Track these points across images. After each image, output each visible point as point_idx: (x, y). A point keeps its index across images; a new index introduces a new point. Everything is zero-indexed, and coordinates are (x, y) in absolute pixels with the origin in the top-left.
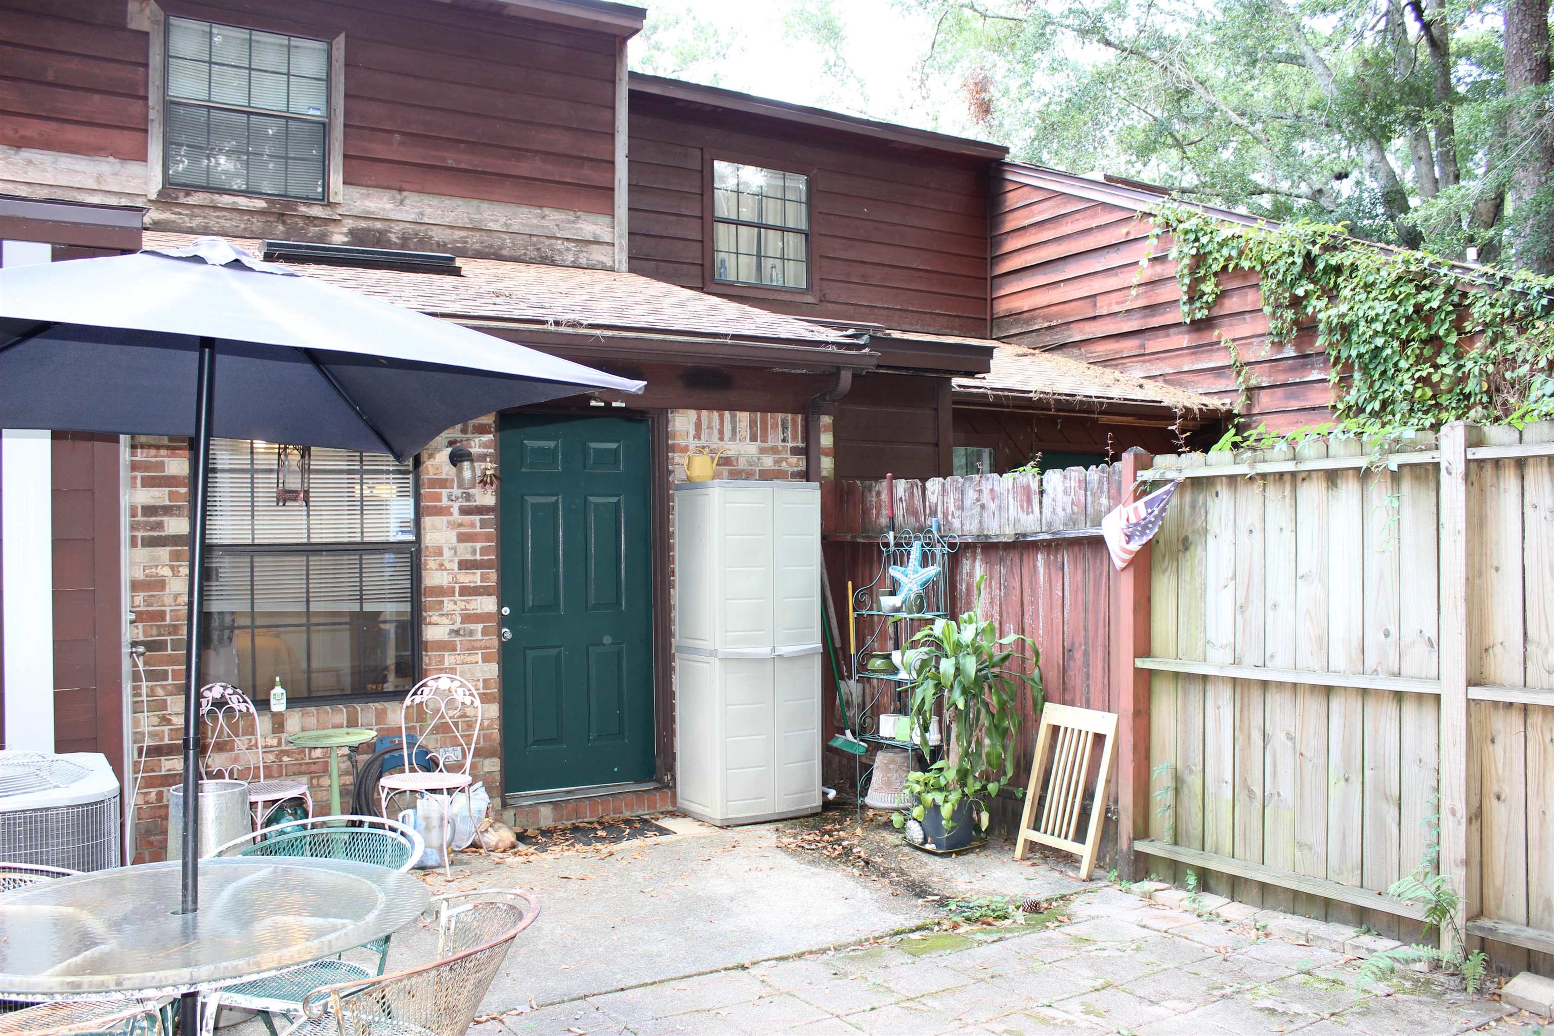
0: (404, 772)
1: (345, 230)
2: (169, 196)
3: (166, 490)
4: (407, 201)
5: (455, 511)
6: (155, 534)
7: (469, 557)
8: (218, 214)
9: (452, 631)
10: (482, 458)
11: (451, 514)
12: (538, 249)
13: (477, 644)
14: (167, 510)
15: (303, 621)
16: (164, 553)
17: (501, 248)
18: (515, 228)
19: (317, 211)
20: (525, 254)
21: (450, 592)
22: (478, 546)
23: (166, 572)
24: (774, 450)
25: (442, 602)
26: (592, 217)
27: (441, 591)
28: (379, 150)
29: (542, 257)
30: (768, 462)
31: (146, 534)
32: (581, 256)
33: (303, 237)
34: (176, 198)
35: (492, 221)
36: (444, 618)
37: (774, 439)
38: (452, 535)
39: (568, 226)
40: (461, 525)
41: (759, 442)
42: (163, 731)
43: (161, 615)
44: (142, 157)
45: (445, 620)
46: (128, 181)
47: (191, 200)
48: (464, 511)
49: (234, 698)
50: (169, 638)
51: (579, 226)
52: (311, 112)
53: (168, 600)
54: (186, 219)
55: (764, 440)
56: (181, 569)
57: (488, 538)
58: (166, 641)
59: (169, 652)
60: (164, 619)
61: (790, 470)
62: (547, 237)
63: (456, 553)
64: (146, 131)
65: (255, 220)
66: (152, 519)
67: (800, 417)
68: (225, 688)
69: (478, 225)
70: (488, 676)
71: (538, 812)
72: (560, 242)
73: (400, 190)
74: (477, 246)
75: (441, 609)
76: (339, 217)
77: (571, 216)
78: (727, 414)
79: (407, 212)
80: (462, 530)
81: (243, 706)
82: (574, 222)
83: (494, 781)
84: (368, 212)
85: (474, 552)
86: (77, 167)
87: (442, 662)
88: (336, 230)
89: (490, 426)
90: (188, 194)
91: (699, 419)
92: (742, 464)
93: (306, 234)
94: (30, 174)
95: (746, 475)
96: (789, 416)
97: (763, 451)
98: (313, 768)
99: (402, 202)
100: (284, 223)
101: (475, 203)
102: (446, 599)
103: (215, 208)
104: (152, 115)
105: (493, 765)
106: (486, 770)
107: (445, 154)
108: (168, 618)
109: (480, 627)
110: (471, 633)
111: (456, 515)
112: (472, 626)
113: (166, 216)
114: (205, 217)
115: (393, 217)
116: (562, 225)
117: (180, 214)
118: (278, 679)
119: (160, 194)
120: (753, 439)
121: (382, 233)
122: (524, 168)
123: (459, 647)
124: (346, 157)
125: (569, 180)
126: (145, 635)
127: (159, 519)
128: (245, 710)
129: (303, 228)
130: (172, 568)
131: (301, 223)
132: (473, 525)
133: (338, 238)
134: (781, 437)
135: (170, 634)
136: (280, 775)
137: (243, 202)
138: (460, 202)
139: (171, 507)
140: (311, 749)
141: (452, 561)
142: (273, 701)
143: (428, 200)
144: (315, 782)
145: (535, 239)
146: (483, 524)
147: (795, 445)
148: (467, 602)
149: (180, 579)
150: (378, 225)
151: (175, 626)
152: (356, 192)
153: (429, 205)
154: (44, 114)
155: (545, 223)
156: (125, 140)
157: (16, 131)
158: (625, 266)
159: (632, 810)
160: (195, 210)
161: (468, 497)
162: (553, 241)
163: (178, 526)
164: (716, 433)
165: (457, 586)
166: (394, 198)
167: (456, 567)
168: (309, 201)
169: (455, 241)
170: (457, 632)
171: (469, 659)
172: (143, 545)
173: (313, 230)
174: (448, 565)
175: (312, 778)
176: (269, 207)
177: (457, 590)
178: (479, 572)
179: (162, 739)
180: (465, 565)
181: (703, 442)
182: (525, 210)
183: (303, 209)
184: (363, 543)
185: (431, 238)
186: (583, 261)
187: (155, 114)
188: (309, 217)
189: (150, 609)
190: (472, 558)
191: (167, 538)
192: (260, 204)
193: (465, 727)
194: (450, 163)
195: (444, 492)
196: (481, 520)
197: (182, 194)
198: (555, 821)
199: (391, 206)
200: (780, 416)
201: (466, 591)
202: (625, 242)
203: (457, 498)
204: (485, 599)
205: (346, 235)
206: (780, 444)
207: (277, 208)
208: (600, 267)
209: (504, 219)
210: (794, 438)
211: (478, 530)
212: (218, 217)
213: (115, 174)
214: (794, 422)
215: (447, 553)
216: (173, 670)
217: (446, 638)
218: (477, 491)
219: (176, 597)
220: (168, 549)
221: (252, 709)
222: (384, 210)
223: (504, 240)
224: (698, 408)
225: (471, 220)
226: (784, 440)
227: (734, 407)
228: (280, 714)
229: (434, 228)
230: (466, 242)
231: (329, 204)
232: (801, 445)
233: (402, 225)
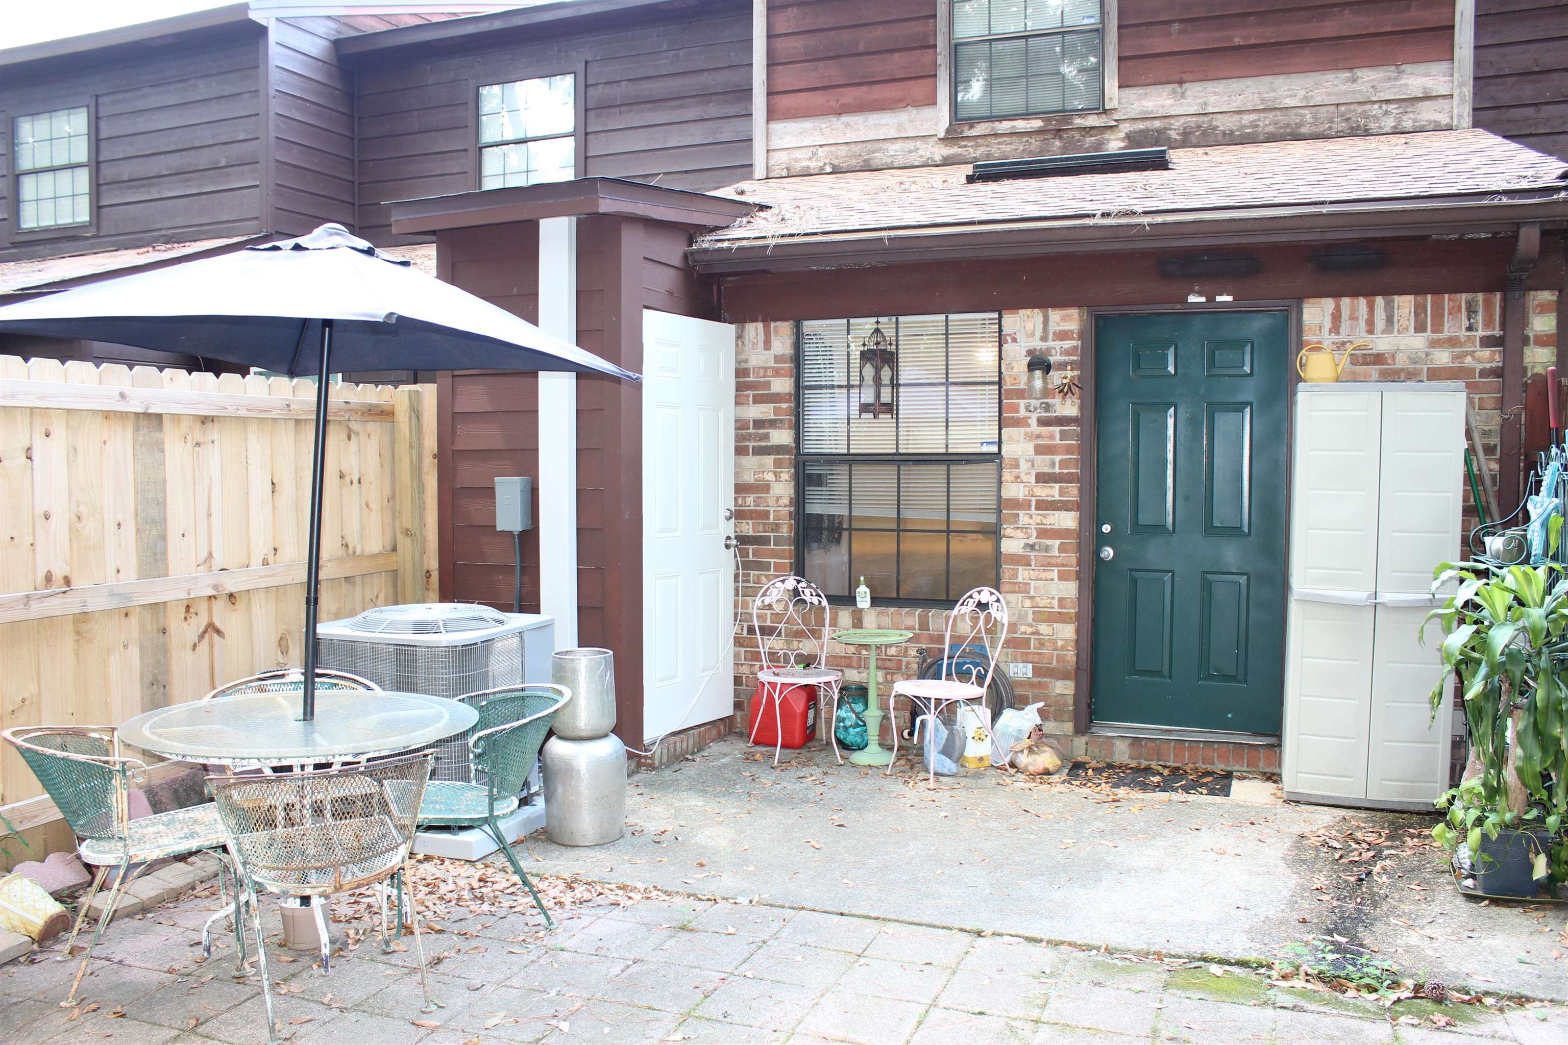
0: (941, 679)
1: (1122, 135)
2: (955, 131)
3: (772, 405)
4: (1189, 93)
5: (1033, 422)
6: (763, 444)
7: (1047, 470)
8: (999, 140)
9: (1027, 545)
10: (1062, 366)
11: (1029, 426)
12: (1347, 120)
13: (1053, 561)
14: (772, 423)
15: (894, 526)
16: (769, 460)
17: (1299, 126)
18: (1317, 100)
19: (1092, 121)
20: (1330, 128)
21: (1025, 505)
22: (1058, 458)
23: (770, 477)
24: (1453, 342)
25: (1018, 515)
26: (1422, 68)
27: (1016, 504)
28: (1158, 45)
29: (1352, 128)
30: (1443, 358)
31: (755, 444)
32: (1405, 118)
33: (1080, 149)
34: (961, 133)
35: (1287, 97)
36: (1019, 531)
37: (1456, 326)
38: (1030, 448)
39: (1388, 85)
40: (1039, 436)
41: (1429, 333)
42: (766, 614)
43: (766, 514)
44: (933, 102)
45: (1019, 533)
46: (922, 125)
47: (974, 132)
48: (1043, 422)
49: (807, 591)
50: (772, 535)
51: (1402, 82)
52: (1086, 21)
53: (772, 502)
54: (971, 150)
55: (1437, 328)
56: (782, 475)
57: (1069, 450)
58: (770, 537)
59: (772, 547)
60: (768, 518)
61: (1479, 367)
62: (1359, 103)
63: (1033, 466)
64: (935, 76)
65: (1033, 141)
66: (761, 431)
67: (1498, 296)
68: (799, 582)
69: (1270, 104)
70: (1064, 594)
71: (1113, 745)
72: (1376, 106)
73: (1181, 82)
74: (1271, 129)
75: (1016, 522)
76: (1114, 123)
77: (1390, 71)
78: (1380, 301)
79: (1189, 105)
80: (1040, 442)
81: (815, 600)
82: (1396, 79)
83: (1065, 705)
84: (1146, 112)
85: (1053, 465)
86: (883, 122)
87: (1015, 575)
88: (1112, 137)
89: (1072, 332)
90: (971, 127)
91: (1338, 309)
92: (1401, 361)
93: (1081, 146)
94: (848, 135)
95: (1411, 375)
96: (1480, 296)
97: (1434, 344)
98: (888, 664)
99: (1183, 96)
100: (1061, 138)
101: (1268, 79)
102: (1021, 513)
103: (996, 135)
104: (940, 60)
105: (1064, 688)
106: (1058, 691)
107: (1231, 33)
108: (771, 517)
109: (1057, 543)
110: (1047, 549)
111: (1034, 427)
112: (1049, 542)
113: (954, 150)
114: (987, 146)
115: (1173, 113)
116: (1379, 86)
117: (965, 146)
118: (862, 578)
119: (948, 131)
120: (1420, 328)
121: (1160, 132)
122: (1329, 27)
123: (1033, 563)
124: (1120, 59)
125: (1389, 29)
126: (754, 531)
127: (765, 431)
128: (816, 603)
129: (1079, 141)
130: (775, 473)
131: (1077, 136)
132: (1052, 437)
133: (1115, 145)
134: (1465, 323)
135: (773, 531)
136: (860, 667)
137: (1021, 125)
138: (1249, 82)
139: (775, 420)
140: (887, 646)
141: (1029, 473)
142: (858, 599)
143: (1211, 86)
144: (889, 677)
145: (1343, 108)
146: (1063, 435)
147: (1489, 333)
148: (1044, 516)
149: (781, 484)
150: (1157, 124)
151: (777, 524)
152: (1131, 94)
153: (1215, 93)
154: (858, 81)
155: (1356, 87)
156: (918, 89)
157: (838, 101)
158: (1467, 120)
159: (1227, 762)
160: (979, 141)
161: (1047, 407)
162: (1367, 107)
163: (782, 437)
164: (1362, 324)
165: (1034, 499)
166: (1174, 92)
167: (1033, 479)
168: (1084, 112)
169: (1243, 127)
170: (1032, 547)
171: (1044, 575)
172: (754, 454)
173: (1090, 140)
174: (1024, 478)
175: (887, 674)
176: (1046, 125)
177: (1033, 504)
178: (1057, 486)
179: (765, 621)
180: (1042, 478)
181: (1343, 337)
182: (1330, 76)
183: (1078, 122)
184: (947, 454)
185: (1216, 128)
186: (1408, 124)
187: (942, 59)
188: (1085, 128)
189: (758, 508)
190: (1051, 471)
191: (772, 447)
192: (1037, 124)
193: (1037, 645)
194: (1237, 41)
195: (1022, 403)
196: (1061, 432)
197: (966, 128)
198: (1131, 758)
199: (1170, 102)
200: (1464, 297)
201: (1043, 505)
202: (1468, 90)
203: (1035, 409)
204: (1063, 514)
205: (1122, 140)
206: (1463, 333)
207: (1053, 125)
208: (1432, 127)
209: (1303, 93)
210: (1488, 324)
211: (1058, 441)
212: (999, 143)
213: (912, 121)
214: (1488, 305)
215: (1024, 466)
216: (775, 563)
217: (1021, 551)
218: (1056, 401)
219: (778, 498)
220: (773, 457)
221: (825, 602)
222: (1163, 107)
223: (1305, 115)
224: (1336, 294)
225: (1263, 100)
226: (1470, 329)
227: (1389, 291)
228: (861, 610)
229: (1219, 116)
230: (1257, 126)
231: (1105, 111)
232: (1497, 333)
233: (1183, 120)
